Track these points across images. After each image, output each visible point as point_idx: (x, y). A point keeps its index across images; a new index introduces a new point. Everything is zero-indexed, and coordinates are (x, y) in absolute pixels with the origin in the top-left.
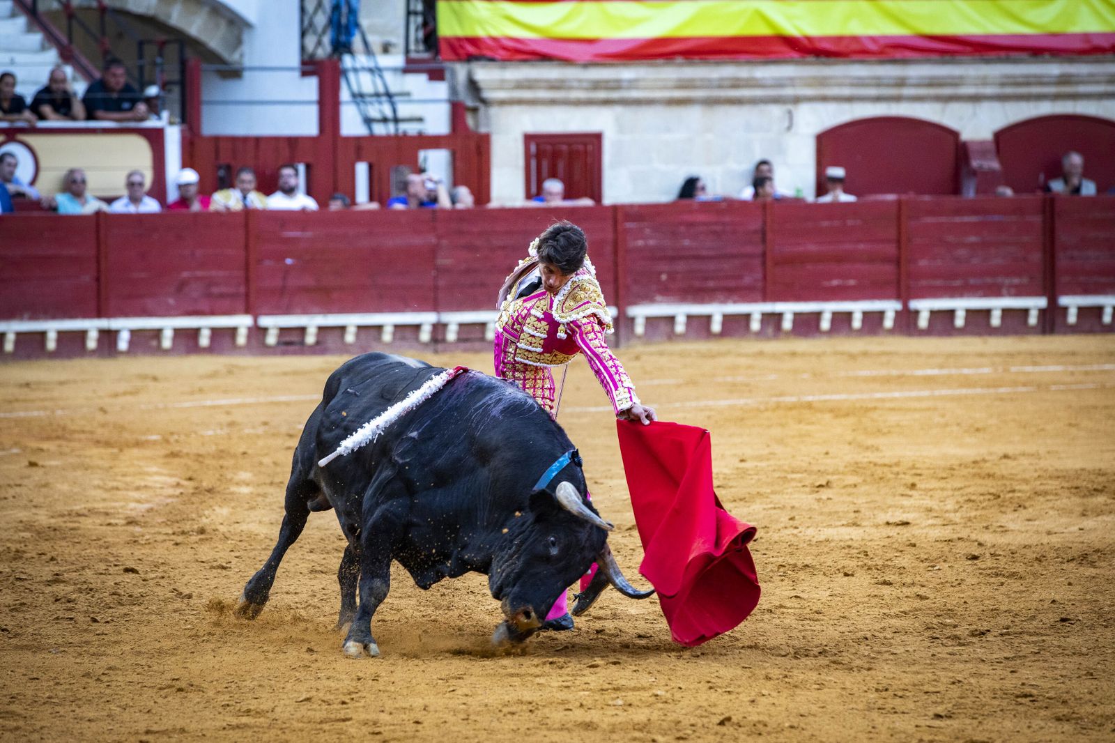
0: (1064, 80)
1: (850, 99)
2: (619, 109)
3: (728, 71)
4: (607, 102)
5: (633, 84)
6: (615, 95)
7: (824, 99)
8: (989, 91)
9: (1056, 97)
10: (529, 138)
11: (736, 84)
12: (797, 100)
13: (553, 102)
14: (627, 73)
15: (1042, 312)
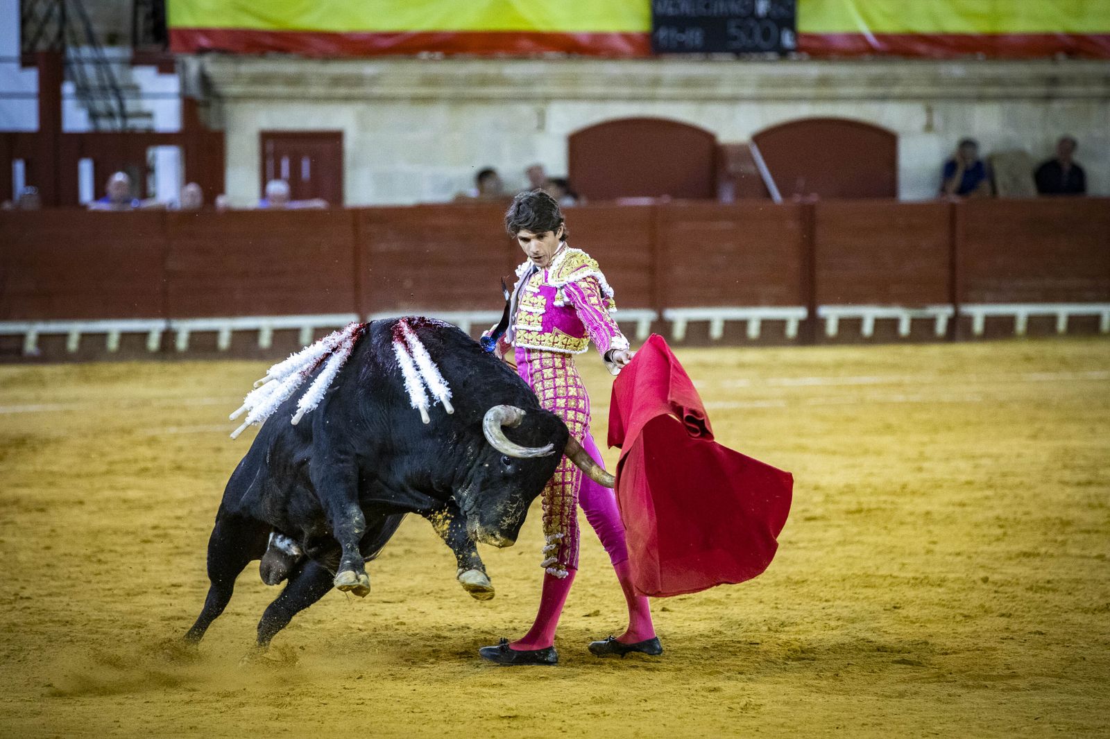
0: (824, 81)
1: (603, 99)
2: (360, 107)
3: (475, 68)
4: (347, 99)
5: (375, 80)
6: (357, 91)
7: (576, 98)
8: (748, 91)
9: (816, 99)
10: (267, 137)
11: (484, 81)
12: (548, 99)
13: (290, 98)
14: (369, 69)
15: (802, 324)
